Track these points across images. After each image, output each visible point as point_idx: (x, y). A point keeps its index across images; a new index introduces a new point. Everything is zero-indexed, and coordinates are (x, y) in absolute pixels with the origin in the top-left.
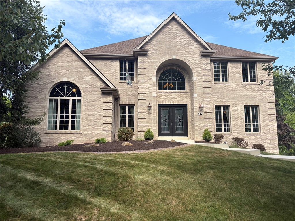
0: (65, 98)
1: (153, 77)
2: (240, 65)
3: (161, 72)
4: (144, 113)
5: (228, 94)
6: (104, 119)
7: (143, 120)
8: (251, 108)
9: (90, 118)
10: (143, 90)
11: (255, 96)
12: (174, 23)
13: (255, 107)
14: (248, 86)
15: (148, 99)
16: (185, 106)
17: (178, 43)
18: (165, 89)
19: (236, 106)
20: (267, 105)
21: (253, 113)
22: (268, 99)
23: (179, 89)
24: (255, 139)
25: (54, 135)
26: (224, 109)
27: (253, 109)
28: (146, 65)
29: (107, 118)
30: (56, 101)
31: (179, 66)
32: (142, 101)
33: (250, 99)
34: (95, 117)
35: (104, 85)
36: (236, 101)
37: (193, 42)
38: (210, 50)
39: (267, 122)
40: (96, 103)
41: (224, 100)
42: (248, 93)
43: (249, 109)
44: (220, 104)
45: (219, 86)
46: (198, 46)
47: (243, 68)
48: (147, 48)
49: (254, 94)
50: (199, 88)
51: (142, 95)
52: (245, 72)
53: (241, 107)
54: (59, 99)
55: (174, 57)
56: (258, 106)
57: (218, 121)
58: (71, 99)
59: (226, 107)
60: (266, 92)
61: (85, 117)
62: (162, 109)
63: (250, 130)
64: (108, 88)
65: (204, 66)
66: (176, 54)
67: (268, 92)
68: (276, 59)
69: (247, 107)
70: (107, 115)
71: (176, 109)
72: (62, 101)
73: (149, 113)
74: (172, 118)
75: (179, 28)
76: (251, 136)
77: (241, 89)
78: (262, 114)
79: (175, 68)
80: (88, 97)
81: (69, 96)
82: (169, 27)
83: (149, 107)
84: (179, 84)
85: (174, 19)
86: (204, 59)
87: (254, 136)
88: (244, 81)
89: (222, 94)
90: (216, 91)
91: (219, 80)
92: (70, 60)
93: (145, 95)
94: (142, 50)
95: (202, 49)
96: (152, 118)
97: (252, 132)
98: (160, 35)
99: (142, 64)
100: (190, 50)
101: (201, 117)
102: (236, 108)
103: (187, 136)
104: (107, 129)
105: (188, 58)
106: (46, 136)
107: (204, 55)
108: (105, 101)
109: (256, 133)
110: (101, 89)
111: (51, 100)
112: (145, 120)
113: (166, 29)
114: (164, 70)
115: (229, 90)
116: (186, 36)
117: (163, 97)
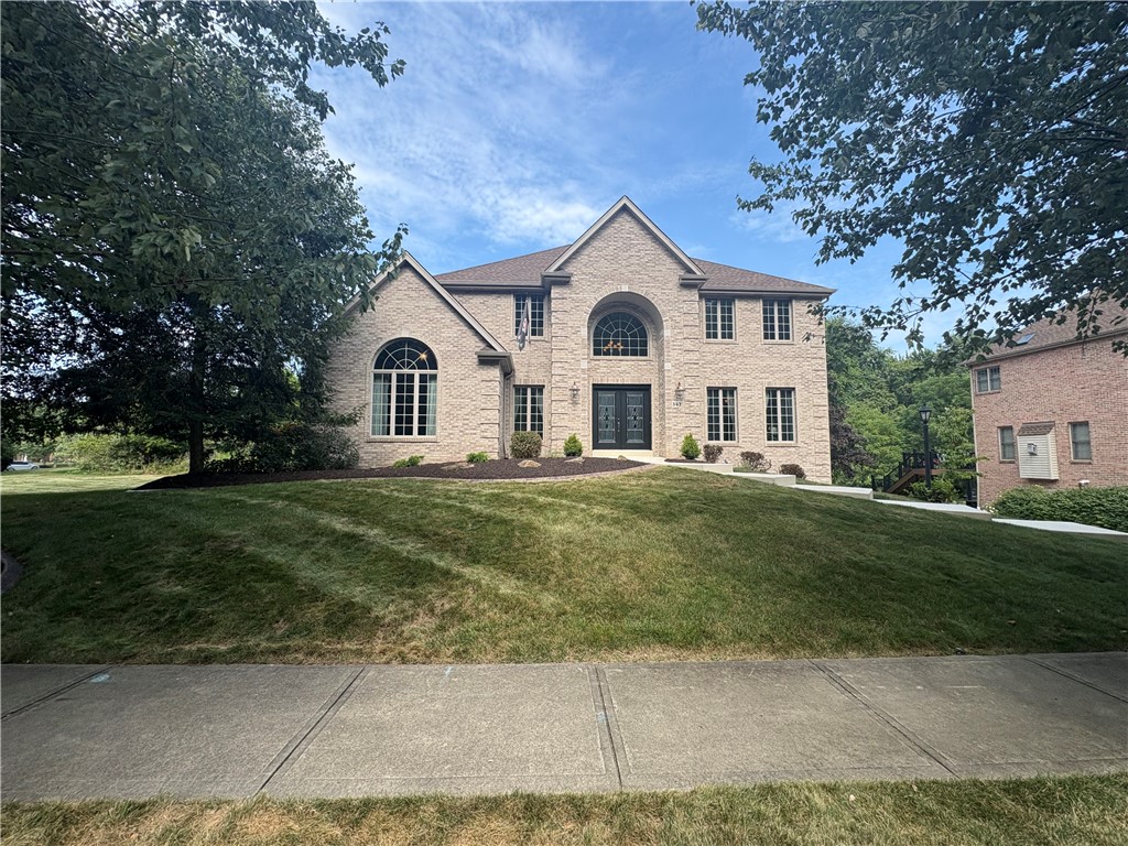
0: (406, 371)
1: (582, 329)
2: (759, 306)
3: (599, 318)
4: (563, 403)
5: (734, 364)
6: (484, 413)
7: (562, 416)
8: (779, 393)
9: (455, 412)
10: (563, 354)
11: (788, 369)
12: (625, 216)
13: (787, 392)
14: (774, 349)
15: (571, 374)
16: (646, 388)
17: (633, 260)
18: (607, 353)
19: (749, 388)
20: (811, 387)
21: (783, 402)
22: (814, 375)
23: (634, 353)
24: (785, 455)
25: (385, 445)
26: (724, 395)
27: (782, 395)
28: (568, 305)
29: (489, 412)
30: (388, 378)
31: (636, 308)
32: (560, 378)
33: (778, 375)
34: (465, 411)
35: (482, 345)
36: (748, 378)
37: (664, 257)
38: (698, 273)
39: (811, 420)
40: (467, 382)
41: (725, 377)
42: (776, 363)
43: (775, 395)
44: (717, 385)
45: (716, 347)
46: (675, 266)
47: (765, 311)
48: (569, 269)
49: (785, 364)
50: (675, 353)
51: (560, 365)
52: (768, 320)
53: (759, 390)
54: (394, 373)
55: (625, 289)
56: (794, 389)
57: (713, 419)
58: (417, 373)
59: (730, 391)
60: (809, 359)
61: (445, 410)
62: (601, 394)
63: (776, 437)
64: (491, 352)
65: (686, 307)
66: (629, 281)
67: (813, 362)
68: (831, 293)
69: (771, 391)
70: (490, 406)
71: (630, 395)
72: (400, 378)
73: (575, 403)
74: (621, 413)
75: (637, 229)
76: (778, 449)
77: (760, 354)
78: (801, 404)
79: (627, 311)
80: (450, 370)
81: (413, 368)
82: (616, 225)
83: (575, 391)
84: (634, 343)
85: (625, 209)
86: (685, 292)
87: (783, 449)
88: (766, 337)
89: (721, 364)
90: (710, 357)
91: (715, 336)
92: (413, 294)
93: (566, 366)
94: (558, 273)
95: (682, 273)
96: (579, 412)
97: (780, 441)
98: (595, 243)
99: (560, 301)
100: (657, 274)
101: (679, 411)
102: (749, 393)
103: (650, 449)
104: (488, 434)
105: (654, 290)
106: (369, 448)
107: (686, 285)
108: (485, 378)
109: (788, 442)
110: (476, 353)
111: (377, 377)
112: (566, 417)
113: (610, 231)
114: (606, 314)
115: (734, 356)
116: (650, 244)
117: (602, 370)
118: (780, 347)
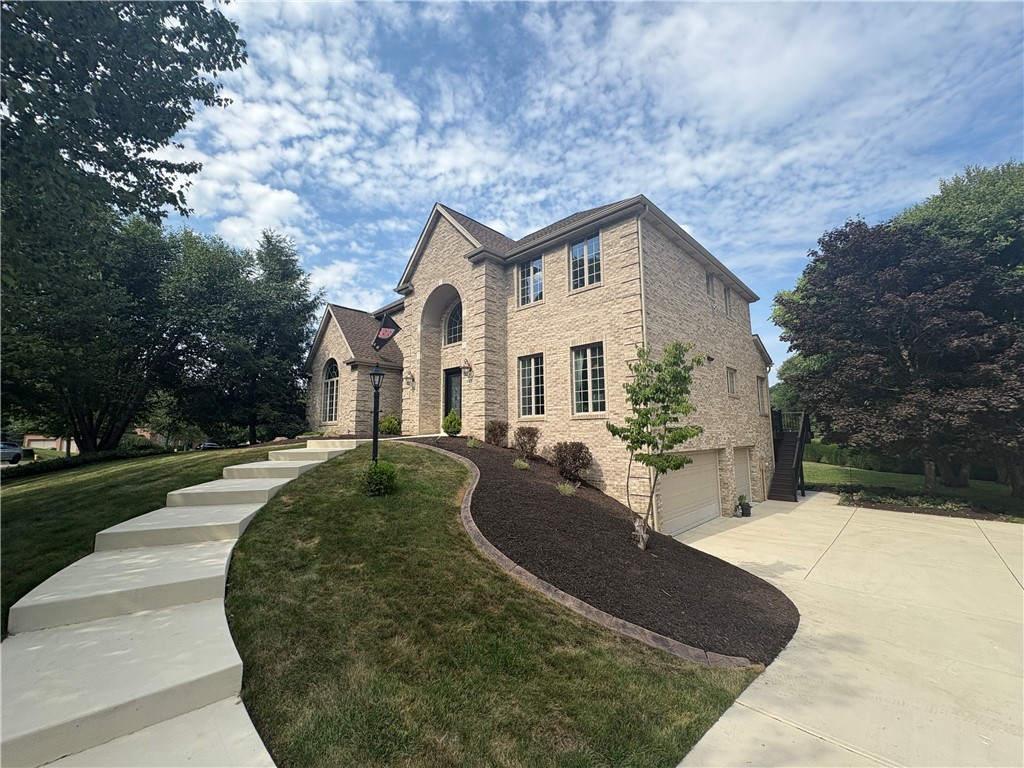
1: (418, 327)
2: (564, 253)
3: (448, 311)
4: (408, 390)
8: (589, 351)
9: (343, 404)
10: (409, 351)
13: (597, 348)
14: (580, 298)
15: (412, 365)
18: (455, 341)
19: (554, 352)
20: (622, 336)
21: (594, 363)
22: (625, 320)
24: (591, 430)
27: (593, 354)
28: (412, 309)
29: (353, 403)
30: (328, 384)
32: (407, 370)
33: (582, 330)
34: (346, 403)
36: (554, 340)
38: (479, 246)
40: (347, 383)
41: (533, 344)
42: (579, 315)
43: (585, 355)
44: (526, 354)
48: (414, 279)
49: (591, 314)
50: (469, 331)
51: (407, 359)
52: (577, 264)
53: (564, 352)
54: (329, 381)
56: (601, 343)
57: (527, 391)
58: (334, 380)
59: (539, 358)
60: (620, 300)
61: (340, 403)
62: (453, 378)
63: (587, 407)
65: (476, 284)
66: (443, 275)
67: (624, 302)
69: (579, 351)
70: (353, 398)
76: (584, 423)
77: (565, 309)
78: (610, 362)
80: (343, 376)
81: (333, 377)
85: (439, 213)
86: (476, 269)
87: (589, 422)
88: (575, 286)
89: (530, 330)
91: (529, 301)
93: (410, 359)
96: (415, 396)
99: (408, 307)
101: (471, 388)
102: (555, 358)
105: (456, 276)
109: (599, 413)
111: (324, 385)
112: (409, 401)
114: (452, 306)
115: (541, 318)
117: (450, 356)
118: (585, 294)
